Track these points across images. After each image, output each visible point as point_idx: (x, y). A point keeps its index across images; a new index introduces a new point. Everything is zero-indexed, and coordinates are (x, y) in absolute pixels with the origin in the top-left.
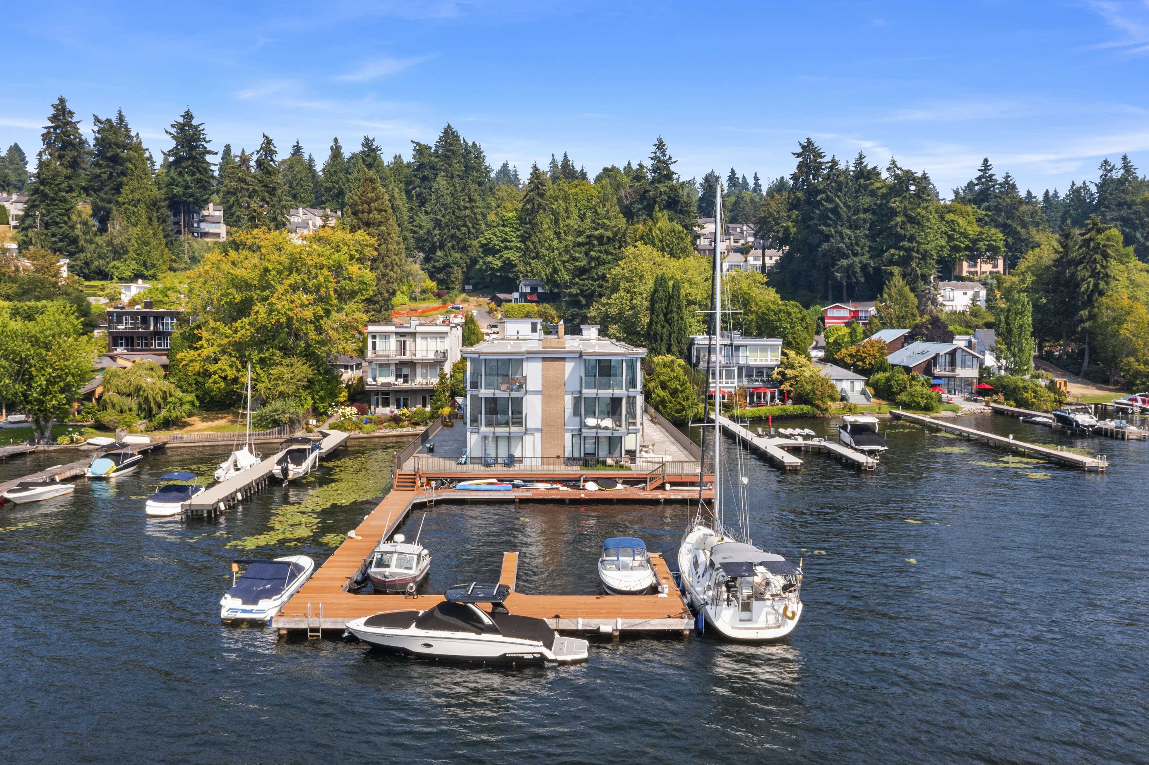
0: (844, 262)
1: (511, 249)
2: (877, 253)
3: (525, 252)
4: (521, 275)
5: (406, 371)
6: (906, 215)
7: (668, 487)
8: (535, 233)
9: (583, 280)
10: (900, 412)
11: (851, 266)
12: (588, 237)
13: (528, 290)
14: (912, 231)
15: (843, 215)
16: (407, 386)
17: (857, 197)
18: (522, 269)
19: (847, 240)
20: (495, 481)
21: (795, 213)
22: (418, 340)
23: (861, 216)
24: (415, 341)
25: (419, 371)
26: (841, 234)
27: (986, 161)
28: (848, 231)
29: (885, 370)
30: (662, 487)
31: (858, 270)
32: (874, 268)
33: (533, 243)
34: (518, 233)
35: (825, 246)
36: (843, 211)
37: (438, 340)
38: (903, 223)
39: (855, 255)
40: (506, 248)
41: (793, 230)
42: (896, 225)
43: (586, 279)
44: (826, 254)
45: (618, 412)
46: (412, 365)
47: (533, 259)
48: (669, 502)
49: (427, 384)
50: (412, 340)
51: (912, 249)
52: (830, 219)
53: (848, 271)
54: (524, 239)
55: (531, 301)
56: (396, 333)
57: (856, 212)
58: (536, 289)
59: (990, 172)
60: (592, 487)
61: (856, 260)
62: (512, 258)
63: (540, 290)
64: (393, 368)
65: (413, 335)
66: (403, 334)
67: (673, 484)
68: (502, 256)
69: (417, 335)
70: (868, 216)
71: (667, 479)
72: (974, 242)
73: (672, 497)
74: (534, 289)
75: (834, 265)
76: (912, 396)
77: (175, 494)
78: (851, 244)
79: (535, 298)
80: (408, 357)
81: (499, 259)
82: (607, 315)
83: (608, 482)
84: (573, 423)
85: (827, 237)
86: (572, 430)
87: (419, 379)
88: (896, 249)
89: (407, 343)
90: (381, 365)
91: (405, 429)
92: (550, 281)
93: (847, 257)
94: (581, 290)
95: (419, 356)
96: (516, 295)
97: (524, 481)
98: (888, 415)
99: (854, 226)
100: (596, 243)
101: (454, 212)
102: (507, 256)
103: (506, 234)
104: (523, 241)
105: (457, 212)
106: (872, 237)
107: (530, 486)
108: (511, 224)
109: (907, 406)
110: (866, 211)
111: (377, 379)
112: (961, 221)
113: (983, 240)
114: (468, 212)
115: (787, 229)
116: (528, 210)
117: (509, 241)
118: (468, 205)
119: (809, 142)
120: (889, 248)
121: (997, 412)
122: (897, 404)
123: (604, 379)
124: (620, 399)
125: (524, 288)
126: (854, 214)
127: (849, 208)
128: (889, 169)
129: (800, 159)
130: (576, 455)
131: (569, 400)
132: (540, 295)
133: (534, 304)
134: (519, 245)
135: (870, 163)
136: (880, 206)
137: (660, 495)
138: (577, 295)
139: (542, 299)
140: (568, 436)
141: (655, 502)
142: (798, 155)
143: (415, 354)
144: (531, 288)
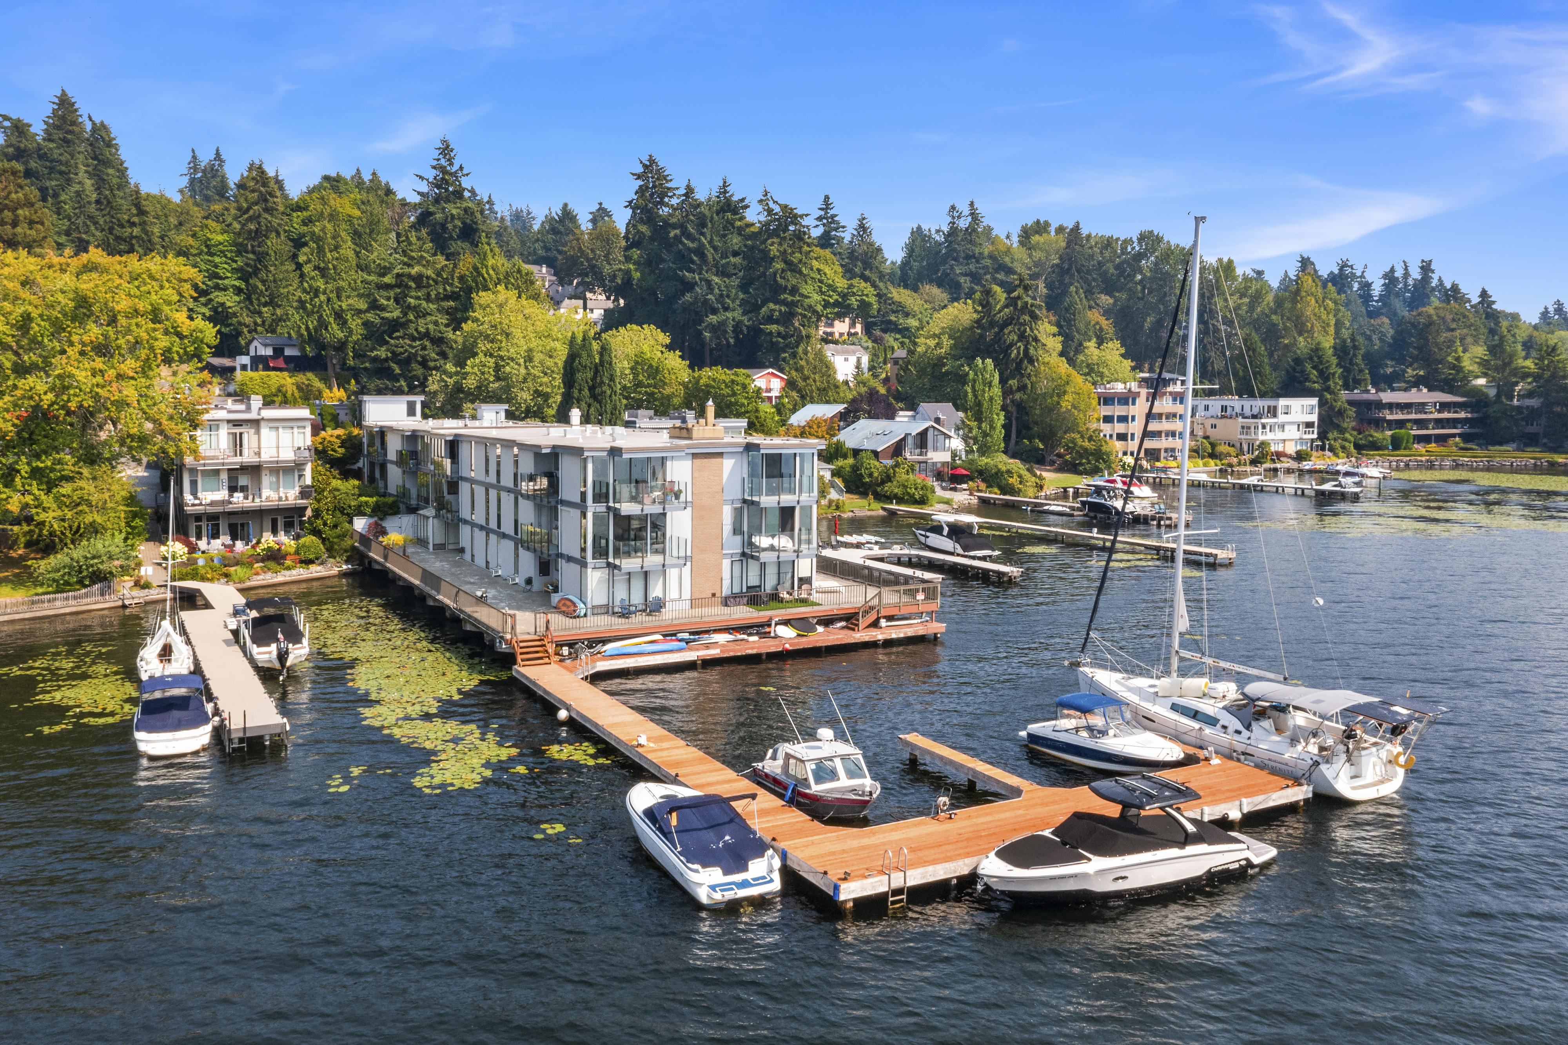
0: (713, 319)
1: (225, 289)
2: (751, 308)
3: (248, 295)
4: (245, 330)
5: (243, 481)
6: (786, 262)
7: (883, 623)
8: (266, 267)
9: (397, 338)
10: (894, 507)
11: (723, 324)
12: (398, 276)
13: (269, 352)
14: (794, 281)
15: (710, 257)
16: (248, 504)
17: (724, 236)
18: (248, 320)
19: (717, 291)
20: (658, 637)
21: (636, 253)
22: (265, 431)
23: (733, 260)
24: (258, 432)
25: (266, 480)
26: (709, 283)
27: (827, 198)
28: (716, 279)
29: (845, 457)
30: (875, 624)
31: (730, 329)
32: (748, 327)
33: (263, 282)
34: (235, 265)
35: (688, 297)
36: (710, 253)
37: (296, 430)
38: (783, 271)
39: (726, 309)
40: (217, 287)
41: (637, 275)
42: (775, 274)
43: (403, 338)
44: (687, 308)
45: (789, 527)
46: (254, 470)
47: (265, 304)
48: (889, 643)
49: (280, 499)
50: (252, 431)
51: (793, 304)
52: (693, 262)
53: (718, 329)
54: (245, 276)
55: (275, 369)
56: (229, 421)
57: (724, 256)
58: (282, 350)
59: (831, 212)
60: (786, 633)
61: (729, 315)
62: (229, 304)
63: (288, 352)
64: (224, 476)
65: (256, 423)
66: (237, 423)
67: (890, 618)
68: (211, 300)
69: (263, 424)
70: (737, 260)
71: (883, 613)
72: (844, 296)
73: (894, 636)
74: (278, 351)
75: (702, 321)
76: (905, 487)
77: (176, 714)
78: (721, 296)
79: (281, 363)
80: (248, 457)
81: (205, 305)
82: (458, 388)
83: (802, 624)
84: (734, 545)
85: (689, 286)
86: (732, 555)
87: (266, 492)
88: (775, 303)
89: (245, 437)
90: (206, 473)
91: (294, 572)
92: (314, 339)
93: (714, 311)
94: (393, 353)
95: (265, 457)
96: (245, 360)
97: (691, 633)
98: (882, 513)
99: (723, 273)
100: (413, 285)
101: (111, 230)
102: (220, 300)
103: (216, 266)
104: (245, 277)
105: (118, 231)
106: (744, 287)
107: (706, 639)
108: (222, 252)
109: (900, 501)
110: (735, 254)
111: (199, 495)
112: (827, 270)
113: (854, 294)
114: (136, 231)
115: (628, 272)
116: (250, 231)
117: (221, 278)
118: (136, 219)
119: (652, 161)
120: (765, 302)
121: (983, 501)
122: (888, 498)
123: (775, 482)
124: (792, 509)
125: (260, 347)
126: (722, 258)
127: (715, 248)
128: (760, 201)
129: (640, 182)
130: (736, 590)
131: (727, 514)
132: (289, 359)
133: (286, 374)
134: (237, 283)
135: (736, 193)
136: (752, 248)
137: (879, 635)
138: (386, 360)
139: (298, 365)
140: (726, 563)
141: (872, 645)
142: (639, 177)
143: (259, 454)
144: (275, 350)
